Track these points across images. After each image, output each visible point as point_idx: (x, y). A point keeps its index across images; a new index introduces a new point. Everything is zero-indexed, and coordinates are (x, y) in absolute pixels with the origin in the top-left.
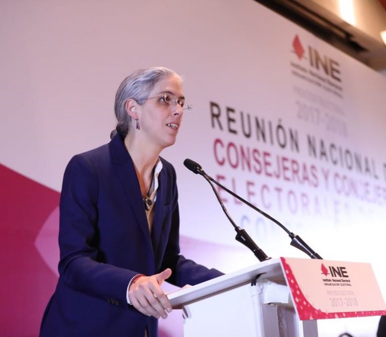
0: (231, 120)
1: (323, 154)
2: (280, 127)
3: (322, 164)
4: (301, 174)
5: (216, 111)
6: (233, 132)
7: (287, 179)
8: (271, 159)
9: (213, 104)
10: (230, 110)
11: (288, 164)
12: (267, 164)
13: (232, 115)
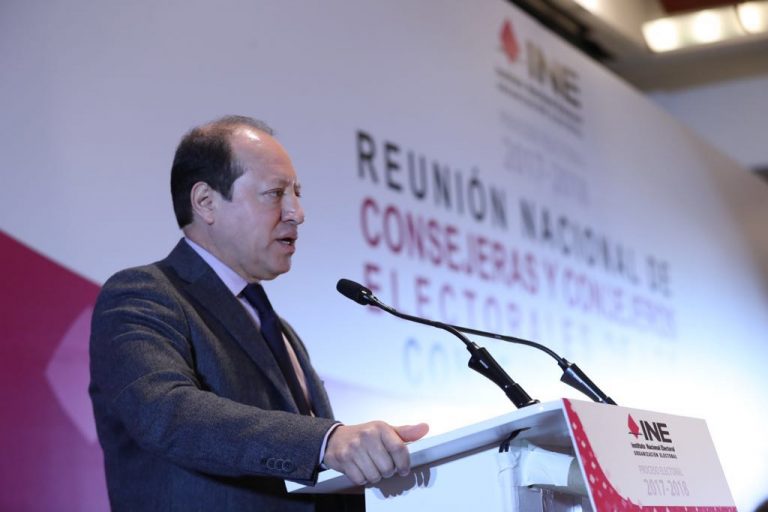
0: (392, 166)
1: (547, 234)
2: (475, 183)
3: (544, 252)
4: (508, 268)
5: (366, 148)
6: (395, 187)
7: (484, 276)
8: (459, 240)
9: (363, 136)
10: (391, 148)
11: (487, 250)
12: (452, 248)
13: (394, 157)
